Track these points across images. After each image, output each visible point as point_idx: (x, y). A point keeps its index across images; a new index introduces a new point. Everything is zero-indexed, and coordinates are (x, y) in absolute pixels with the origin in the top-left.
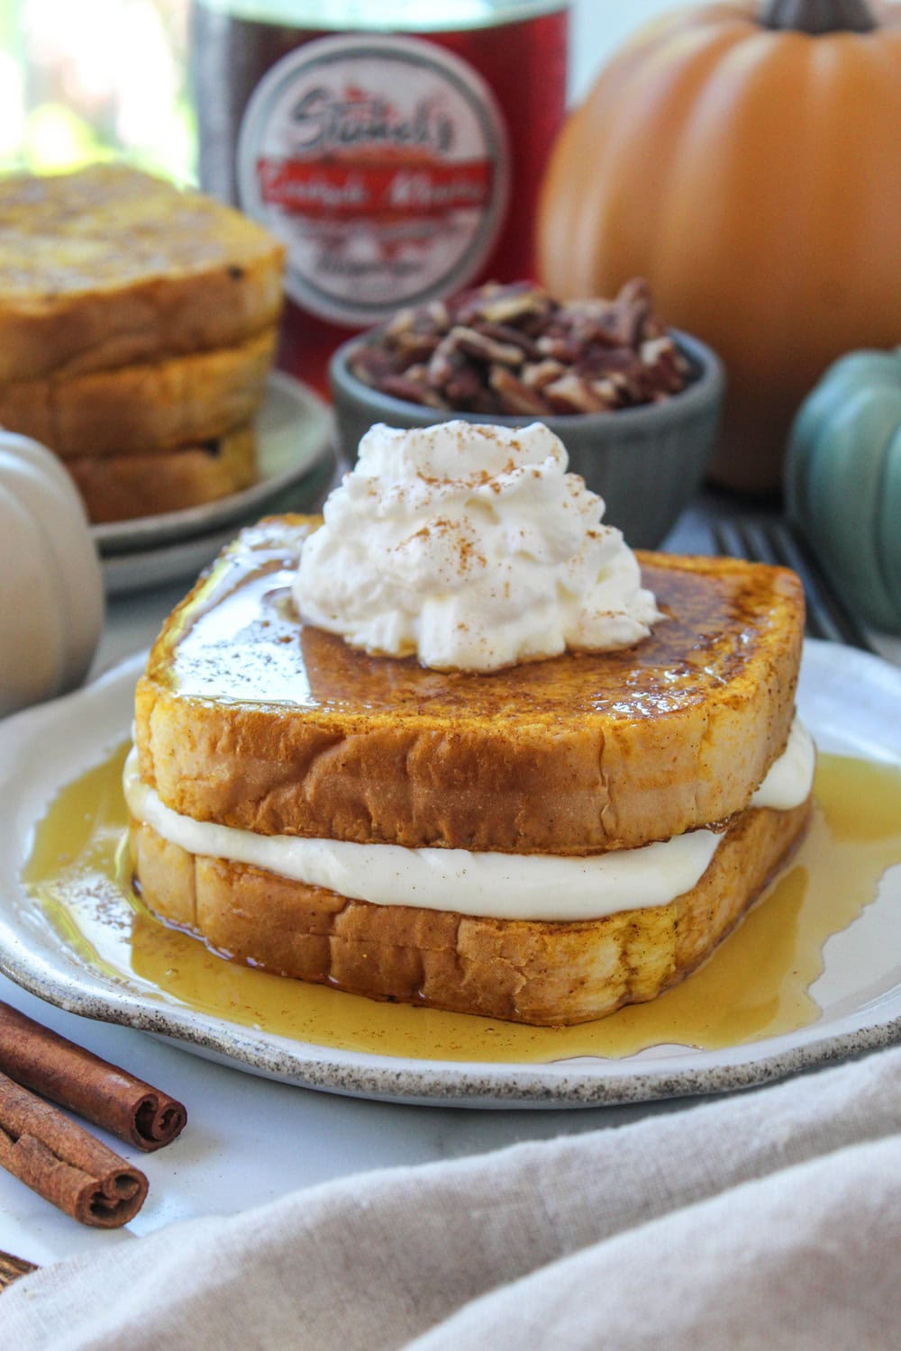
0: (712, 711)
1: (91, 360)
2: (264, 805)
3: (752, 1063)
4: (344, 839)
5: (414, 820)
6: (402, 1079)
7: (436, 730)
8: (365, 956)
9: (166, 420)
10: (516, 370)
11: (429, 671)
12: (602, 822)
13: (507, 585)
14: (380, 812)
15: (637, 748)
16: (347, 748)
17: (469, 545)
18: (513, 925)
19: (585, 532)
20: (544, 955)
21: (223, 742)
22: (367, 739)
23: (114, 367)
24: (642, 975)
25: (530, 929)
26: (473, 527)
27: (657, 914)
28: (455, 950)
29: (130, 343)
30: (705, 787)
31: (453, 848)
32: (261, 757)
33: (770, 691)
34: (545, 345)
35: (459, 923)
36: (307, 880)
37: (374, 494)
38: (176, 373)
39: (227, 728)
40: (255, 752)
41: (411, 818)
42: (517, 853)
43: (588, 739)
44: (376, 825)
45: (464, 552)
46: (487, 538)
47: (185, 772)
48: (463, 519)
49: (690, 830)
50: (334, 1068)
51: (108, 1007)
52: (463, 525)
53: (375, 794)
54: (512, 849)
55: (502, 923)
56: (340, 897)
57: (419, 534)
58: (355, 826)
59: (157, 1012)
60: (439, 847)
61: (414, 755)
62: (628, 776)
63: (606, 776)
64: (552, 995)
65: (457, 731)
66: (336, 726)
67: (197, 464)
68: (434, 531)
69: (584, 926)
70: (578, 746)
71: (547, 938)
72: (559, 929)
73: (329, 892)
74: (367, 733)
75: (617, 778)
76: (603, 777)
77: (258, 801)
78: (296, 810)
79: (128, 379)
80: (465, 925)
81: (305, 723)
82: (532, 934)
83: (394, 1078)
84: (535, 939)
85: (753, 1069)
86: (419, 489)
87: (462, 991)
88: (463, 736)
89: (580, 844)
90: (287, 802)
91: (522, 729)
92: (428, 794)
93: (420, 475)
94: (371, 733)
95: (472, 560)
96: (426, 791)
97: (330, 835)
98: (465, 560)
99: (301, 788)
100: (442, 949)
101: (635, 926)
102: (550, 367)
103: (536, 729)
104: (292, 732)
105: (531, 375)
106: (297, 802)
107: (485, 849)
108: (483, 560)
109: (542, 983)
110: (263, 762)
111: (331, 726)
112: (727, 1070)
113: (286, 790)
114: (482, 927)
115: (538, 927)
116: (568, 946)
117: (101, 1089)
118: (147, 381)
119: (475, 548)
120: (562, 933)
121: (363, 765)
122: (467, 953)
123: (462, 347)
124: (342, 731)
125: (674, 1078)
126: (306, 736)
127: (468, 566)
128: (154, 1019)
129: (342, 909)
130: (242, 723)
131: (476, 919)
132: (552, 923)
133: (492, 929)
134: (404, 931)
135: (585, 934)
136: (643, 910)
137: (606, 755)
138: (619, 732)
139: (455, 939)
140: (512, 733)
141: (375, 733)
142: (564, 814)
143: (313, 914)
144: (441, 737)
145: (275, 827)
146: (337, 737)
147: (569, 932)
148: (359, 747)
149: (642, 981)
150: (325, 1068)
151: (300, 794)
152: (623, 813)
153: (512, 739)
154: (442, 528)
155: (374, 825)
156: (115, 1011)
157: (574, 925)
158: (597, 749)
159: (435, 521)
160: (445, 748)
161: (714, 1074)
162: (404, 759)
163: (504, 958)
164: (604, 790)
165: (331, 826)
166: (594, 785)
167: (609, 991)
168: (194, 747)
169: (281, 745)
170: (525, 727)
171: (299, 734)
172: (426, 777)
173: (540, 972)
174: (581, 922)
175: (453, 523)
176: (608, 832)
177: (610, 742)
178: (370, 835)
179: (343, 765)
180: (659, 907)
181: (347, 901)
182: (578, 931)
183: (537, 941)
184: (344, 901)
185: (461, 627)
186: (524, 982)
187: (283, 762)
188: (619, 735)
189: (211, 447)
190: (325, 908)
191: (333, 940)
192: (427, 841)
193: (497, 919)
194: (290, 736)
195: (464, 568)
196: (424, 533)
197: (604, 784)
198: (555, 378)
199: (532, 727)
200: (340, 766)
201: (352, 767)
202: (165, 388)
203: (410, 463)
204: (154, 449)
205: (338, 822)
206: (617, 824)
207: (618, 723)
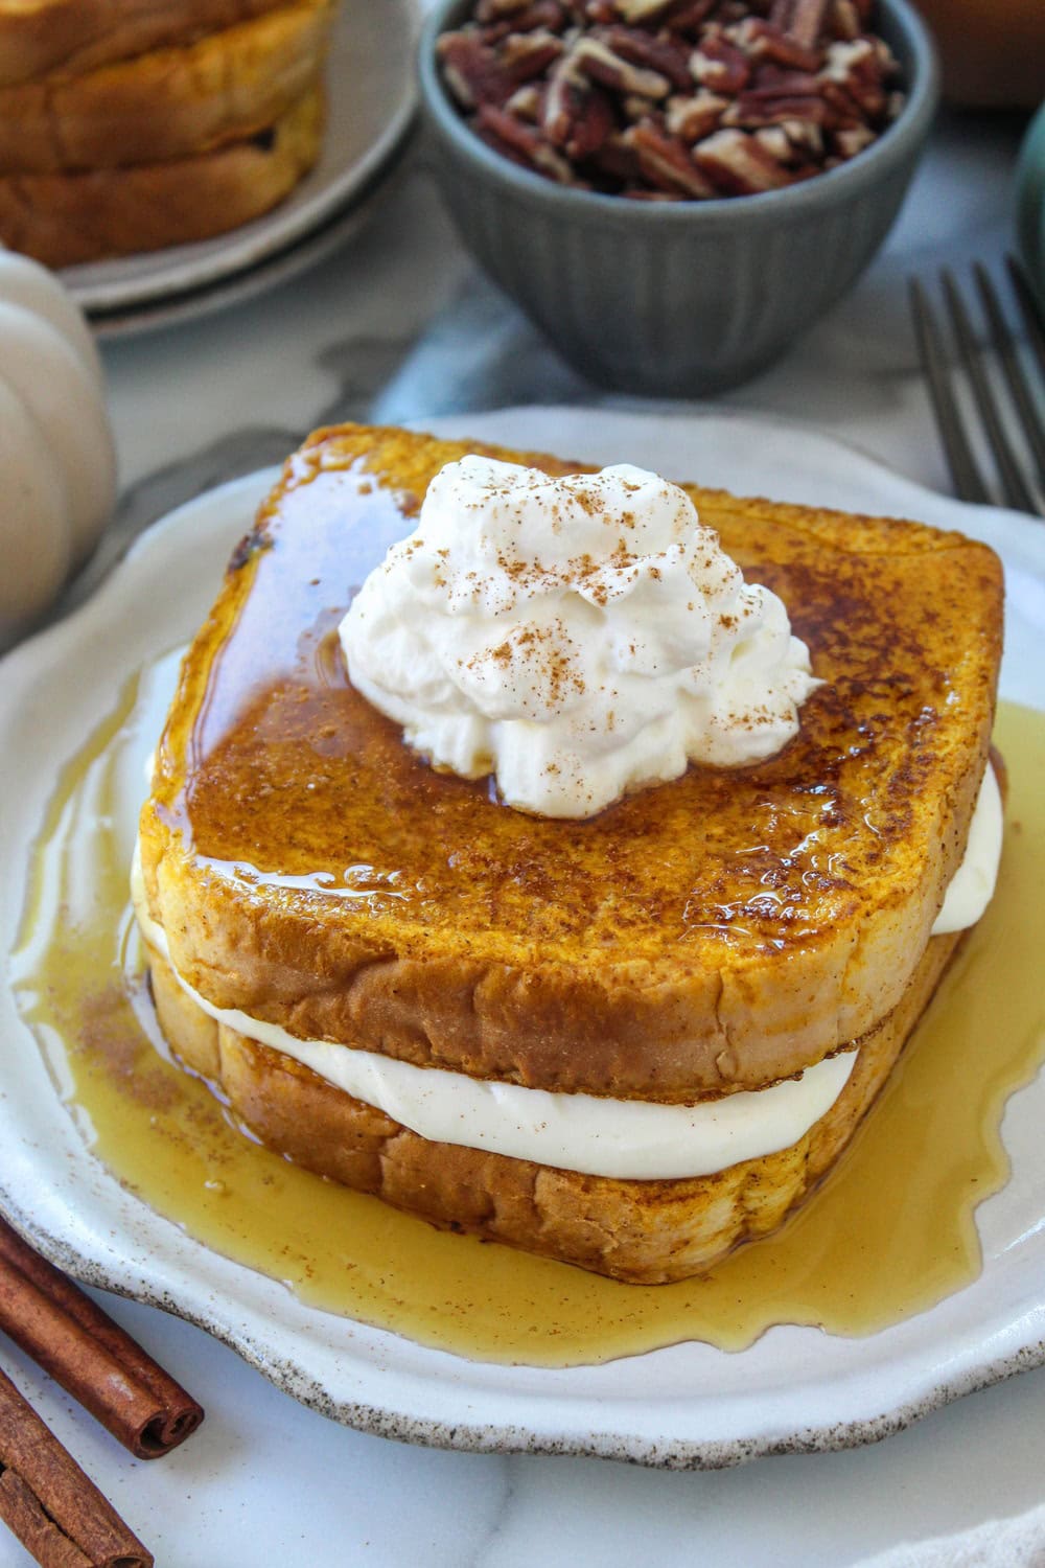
0: (864, 924)
1: (100, 51)
2: (300, 1008)
3: (883, 1417)
4: (398, 1058)
5: (484, 1055)
6: (457, 1438)
7: (511, 965)
8: (423, 1186)
9: (201, 116)
10: (660, 105)
11: (510, 812)
12: (717, 1067)
13: (611, 716)
14: (441, 1043)
15: (764, 995)
16: (400, 969)
17: (563, 662)
18: (603, 1185)
19: (718, 619)
20: (640, 1225)
21: (246, 943)
22: (424, 968)
23: (131, 56)
24: (761, 1214)
25: (624, 1194)
26: (570, 635)
27: (783, 1160)
28: (532, 1200)
29: (152, 24)
30: (850, 1010)
31: (532, 1087)
32: (294, 966)
33: (943, 846)
34: (701, 65)
35: (538, 1172)
36: (353, 1093)
37: (444, 583)
38: (212, 57)
39: (251, 929)
40: (285, 962)
41: (479, 1053)
42: (611, 1095)
43: (703, 986)
44: (436, 1054)
45: (555, 675)
46: (589, 647)
47: (200, 955)
48: (557, 625)
49: (829, 1055)
50: (376, 1417)
51: (107, 1280)
52: (556, 634)
53: (434, 1025)
54: (604, 1091)
55: (589, 1182)
56: (392, 1121)
57: (498, 655)
58: (411, 1049)
59: (166, 1293)
60: (515, 1083)
61: (485, 990)
62: (751, 1023)
63: (724, 1025)
64: (647, 1255)
65: (537, 970)
66: (386, 944)
67: (247, 165)
68: (518, 651)
69: (691, 1188)
70: (689, 996)
71: (643, 1209)
72: (658, 1197)
73: (379, 1113)
74: (424, 960)
75: (740, 1024)
76: (720, 1025)
77: (291, 1005)
78: (337, 1023)
79: (151, 69)
80: (543, 1176)
81: (347, 937)
82: (626, 1202)
83: (447, 1436)
84: (630, 1207)
85: (884, 1426)
86: (500, 585)
87: (541, 1237)
88: (545, 979)
89: (690, 1087)
90: (326, 1014)
91: (620, 967)
92: (501, 1034)
93: (501, 561)
94: (428, 963)
95: (567, 685)
96: (498, 1031)
97: (380, 1049)
98: (557, 687)
99: (344, 1001)
100: (516, 1197)
101: (754, 1176)
102: (704, 102)
103: (637, 967)
104: (331, 947)
105: (680, 114)
106: (338, 1016)
107: (571, 1090)
108: (580, 685)
109: (637, 1245)
110: (296, 972)
111: (380, 942)
112: (852, 1428)
113: (325, 999)
114: (564, 1184)
115: (632, 1191)
116: (671, 1216)
117: (99, 1394)
118: (174, 73)
119: (571, 666)
120: (662, 1203)
121: (420, 996)
122: (546, 1206)
123: (588, 66)
124: (393, 950)
125: (787, 1441)
126: (349, 955)
127: (560, 694)
128: (163, 1301)
129: (396, 1134)
130: (269, 926)
131: (558, 1171)
132: (650, 1183)
133: (577, 1190)
134: (470, 1173)
135: (691, 1201)
136: (765, 1159)
137: (724, 1004)
138: (742, 977)
139: (533, 1191)
140: (606, 971)
141: (435, 961)
142: (671, 1064)
143: (360, 1136)
144: (516, 976)
145: (312, 1030)
146: (388, 957)
147: (671, 1201)
148: (414, 975)
149: (760, 1220)
150: (365, 1416)
151: (342, 1010)
152: (744, 1058)
153: (606, 984)
154: (527, 646)
155: (434, 1052)
156: (116, 1285)
157: (677, 1187)
158: (712, 996)
159: (519, 634)
160: (521, 989)
161: (836, 1435)
162: (471, 993)
163: (591, 1220)
164: (722, 1037)
165: (381, 1044)
166: (708, 1033)
167: (720, 1239)
168: (209, 935)
169: (318, 959)
170: (623, 964)
171: (340, 950)
172: (498, 1019)
173: (635, 1236)
174: (686, 1180)
175: (543, 632)
176: (725, 1076)
177: (731, 991)
178: (429, 1058)
179: (395, 992)
180: (785, 1151)
181: (400, 1128)
182: (682, 1199)
183: (631, 1210)
184: (397, 1128)
185: (552, 769)
186: (615, 1244)
187: (320, 976)
188: (741, 981)
189: (264, 140)
190: (374, 1133)
191: (384, 1161)
192: (499, 1073)
193: (583, 1175)
194: (329, 951)
195: (556, 698)
196: (503, 653)
197: (720, 1030)
198: (711, 125)
199: (632, 963)
200: (391, 991)
201: (406, 992)
202: (198, 80)
203: (489, 544)
204: (187, 155)
205: (390, 1041)
206: (737, 1068)
207: (740, 963)
